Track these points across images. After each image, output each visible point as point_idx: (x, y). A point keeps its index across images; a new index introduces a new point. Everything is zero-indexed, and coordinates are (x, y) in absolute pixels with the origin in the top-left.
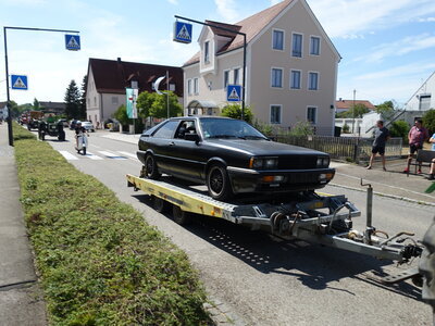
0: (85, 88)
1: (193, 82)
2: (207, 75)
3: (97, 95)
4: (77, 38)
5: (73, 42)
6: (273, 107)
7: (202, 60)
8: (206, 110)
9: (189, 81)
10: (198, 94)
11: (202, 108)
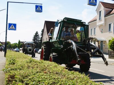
1: (93, 30)
2: (100, 26)
4: (41, 7)
5: (39, 9)
7: (98, 19)
9: (91, 29)
10: (95, 35)
11: (98, 41)
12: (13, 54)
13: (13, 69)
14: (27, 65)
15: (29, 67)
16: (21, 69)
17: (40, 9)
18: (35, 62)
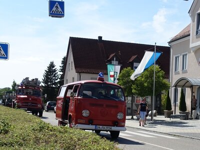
0: (63, 69)
2: (198, 50)
3: (76, 75)
7: (193, 33)
8: (195, 90)
9: (176, 58)
10: (186, 72)
11: (191, 87)
12: (3, 113)
13: (5, 144)
14: (34, 136)
15: (37, 140)
16: (21, 145)
17: (60, 10)
18: (51, 131)
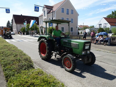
1: (41, 21)
3: (16, 25)
4: (9, 10)
5: (8, 11)
6: (62, 28)
7: (43, 15)
8: (45, 28)
10: (43, 25)
